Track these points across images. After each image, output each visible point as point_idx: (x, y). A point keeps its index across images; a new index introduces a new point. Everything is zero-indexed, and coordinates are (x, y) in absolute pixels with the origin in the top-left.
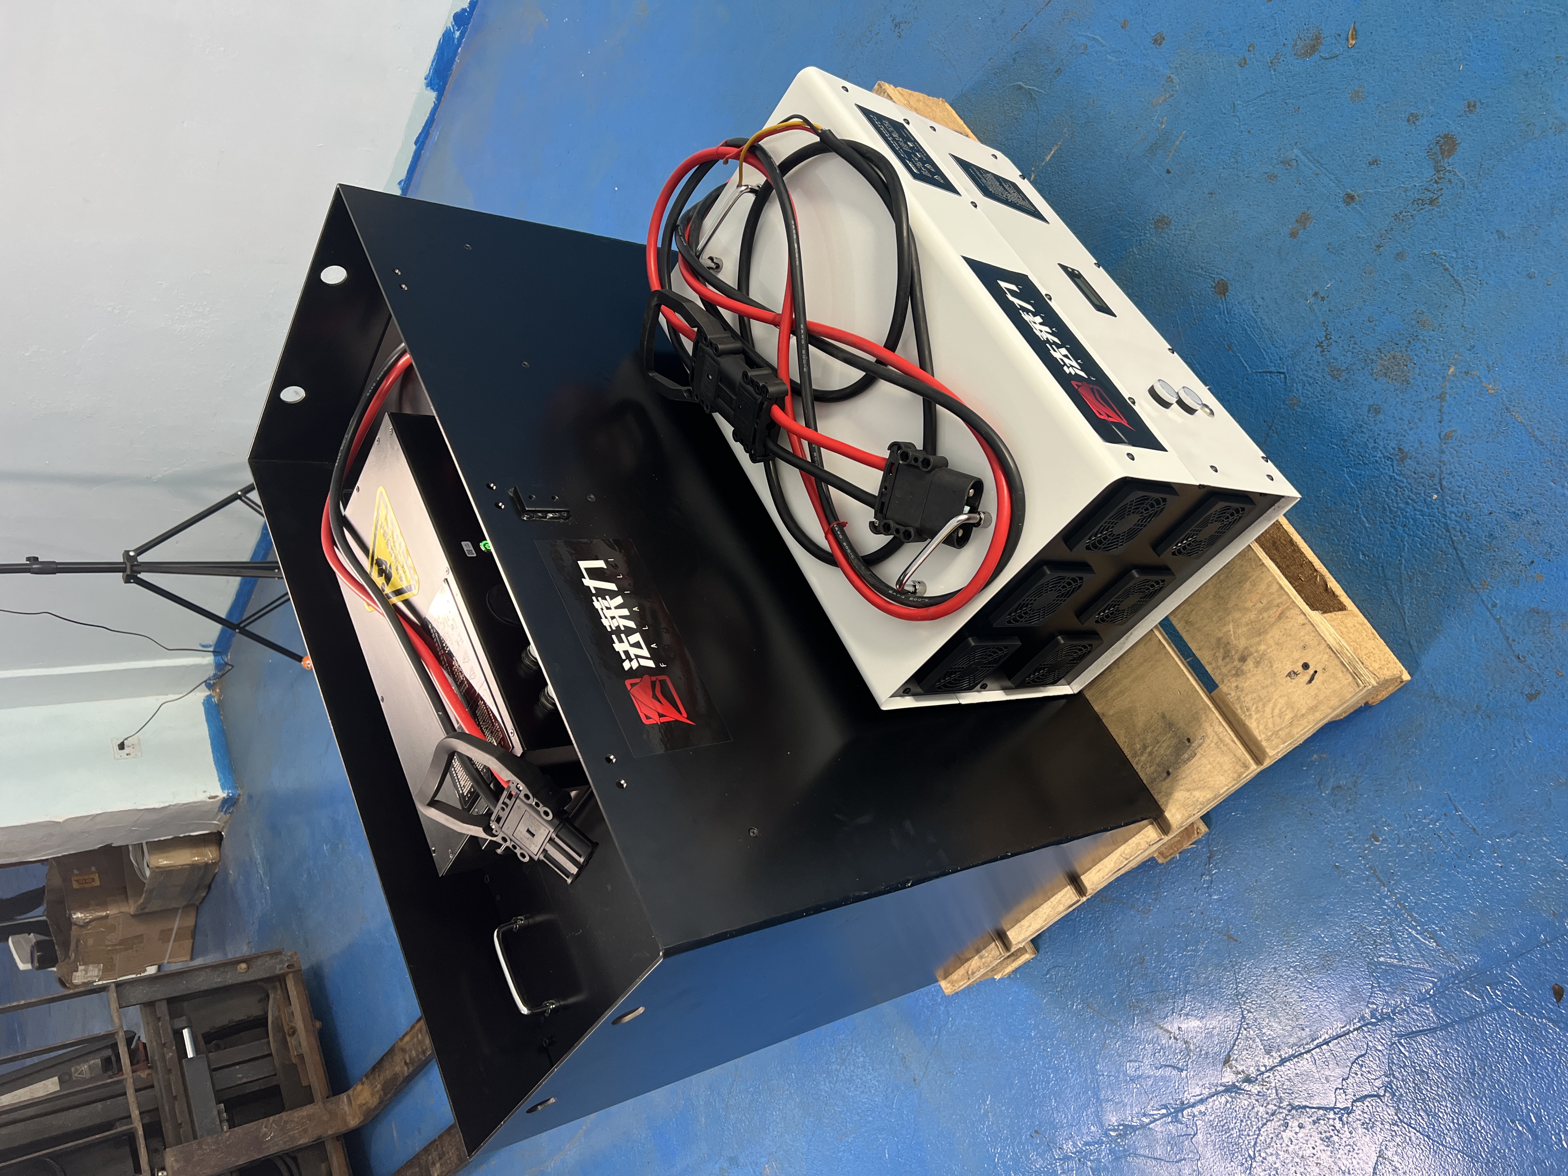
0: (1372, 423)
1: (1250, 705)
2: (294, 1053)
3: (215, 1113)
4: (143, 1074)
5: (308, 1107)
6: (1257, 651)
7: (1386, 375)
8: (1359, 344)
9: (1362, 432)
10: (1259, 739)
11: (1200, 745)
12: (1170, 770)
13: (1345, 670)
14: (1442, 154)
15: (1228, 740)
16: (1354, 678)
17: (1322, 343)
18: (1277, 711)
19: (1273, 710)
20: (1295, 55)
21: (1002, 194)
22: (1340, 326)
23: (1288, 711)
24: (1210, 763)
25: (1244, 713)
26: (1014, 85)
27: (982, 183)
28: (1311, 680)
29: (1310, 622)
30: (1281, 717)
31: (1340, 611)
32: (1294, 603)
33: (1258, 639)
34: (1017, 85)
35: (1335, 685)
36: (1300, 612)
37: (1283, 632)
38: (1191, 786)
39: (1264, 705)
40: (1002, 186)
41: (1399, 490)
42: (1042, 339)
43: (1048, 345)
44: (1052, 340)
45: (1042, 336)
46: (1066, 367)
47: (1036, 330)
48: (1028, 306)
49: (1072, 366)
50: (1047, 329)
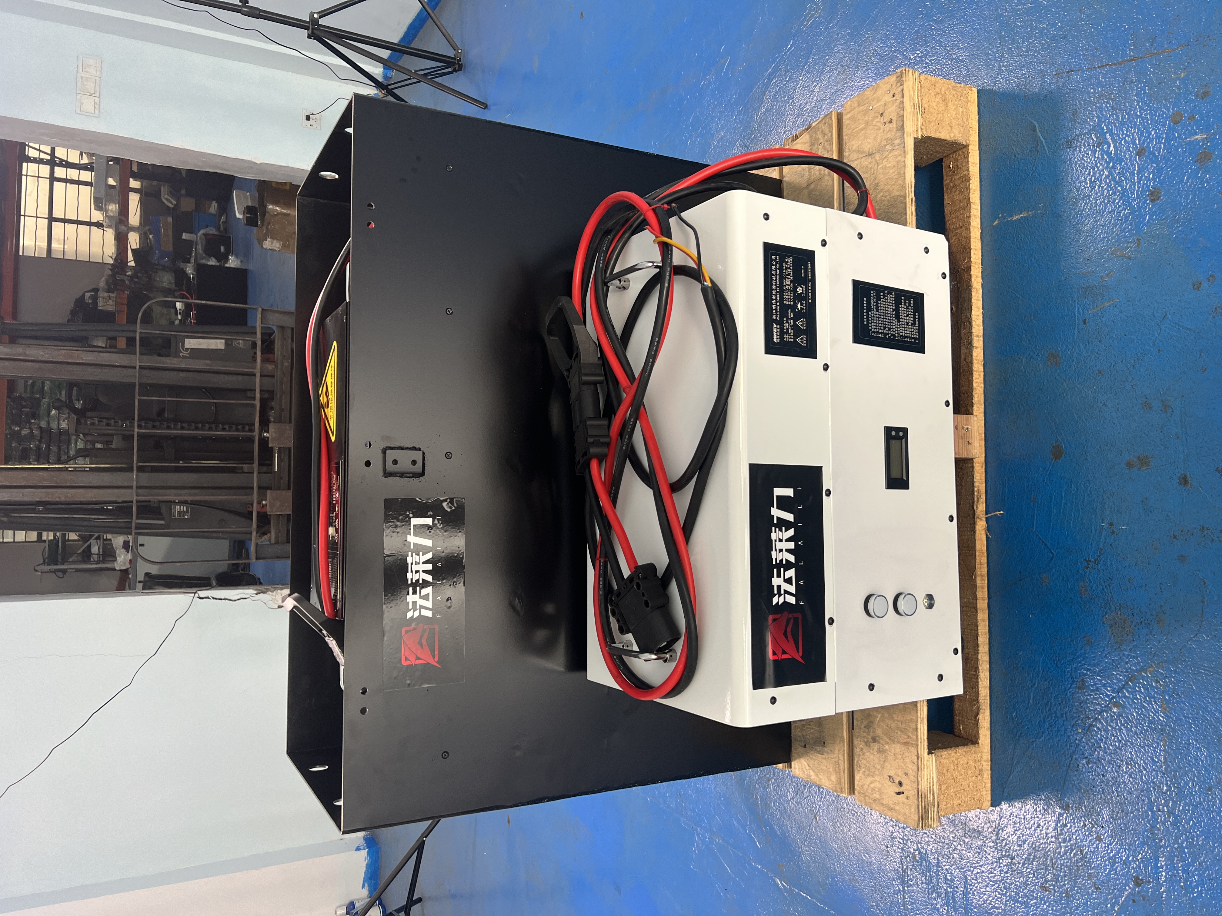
0: (1079, 646)
4: (269, 367)
6: (883, 745)
7: (1111, 626)
8: (1111, 588)
9: (1070, 645)
10: (856, 787)
11: (828, 753)
12: (807, 747)
13: (917, 810)
15: (842, 767)
16: (919, 821)
17: (1090, 561)
18: (872, 786)
19: (871, 783)
21: (885, 328)
22: (1109, 563)
23: (877, 793)
24: (826, 767)
25: (857, 766)
26: (1032, 122)
27: (868, 318)
28: (899, 793)
29: (918, 765)
30: (872, 791)
31: (967, 745)
32: (917, 745)
33: (887, 740)
34: (1034, 124)
35: (907, 811)
36: (916, 754)
37: (902, 753)
38: (811, 766)
39: (868, 775)
40: (897, 310)
41: (1064, 703)
42: (774, 563)
43: (775, 570)
44: (786, 560)
45: (776, 559)
46: (777, 596)
47: (776, 550)
48: (790, 517)
49: (786, 592)
50: (791, 545)
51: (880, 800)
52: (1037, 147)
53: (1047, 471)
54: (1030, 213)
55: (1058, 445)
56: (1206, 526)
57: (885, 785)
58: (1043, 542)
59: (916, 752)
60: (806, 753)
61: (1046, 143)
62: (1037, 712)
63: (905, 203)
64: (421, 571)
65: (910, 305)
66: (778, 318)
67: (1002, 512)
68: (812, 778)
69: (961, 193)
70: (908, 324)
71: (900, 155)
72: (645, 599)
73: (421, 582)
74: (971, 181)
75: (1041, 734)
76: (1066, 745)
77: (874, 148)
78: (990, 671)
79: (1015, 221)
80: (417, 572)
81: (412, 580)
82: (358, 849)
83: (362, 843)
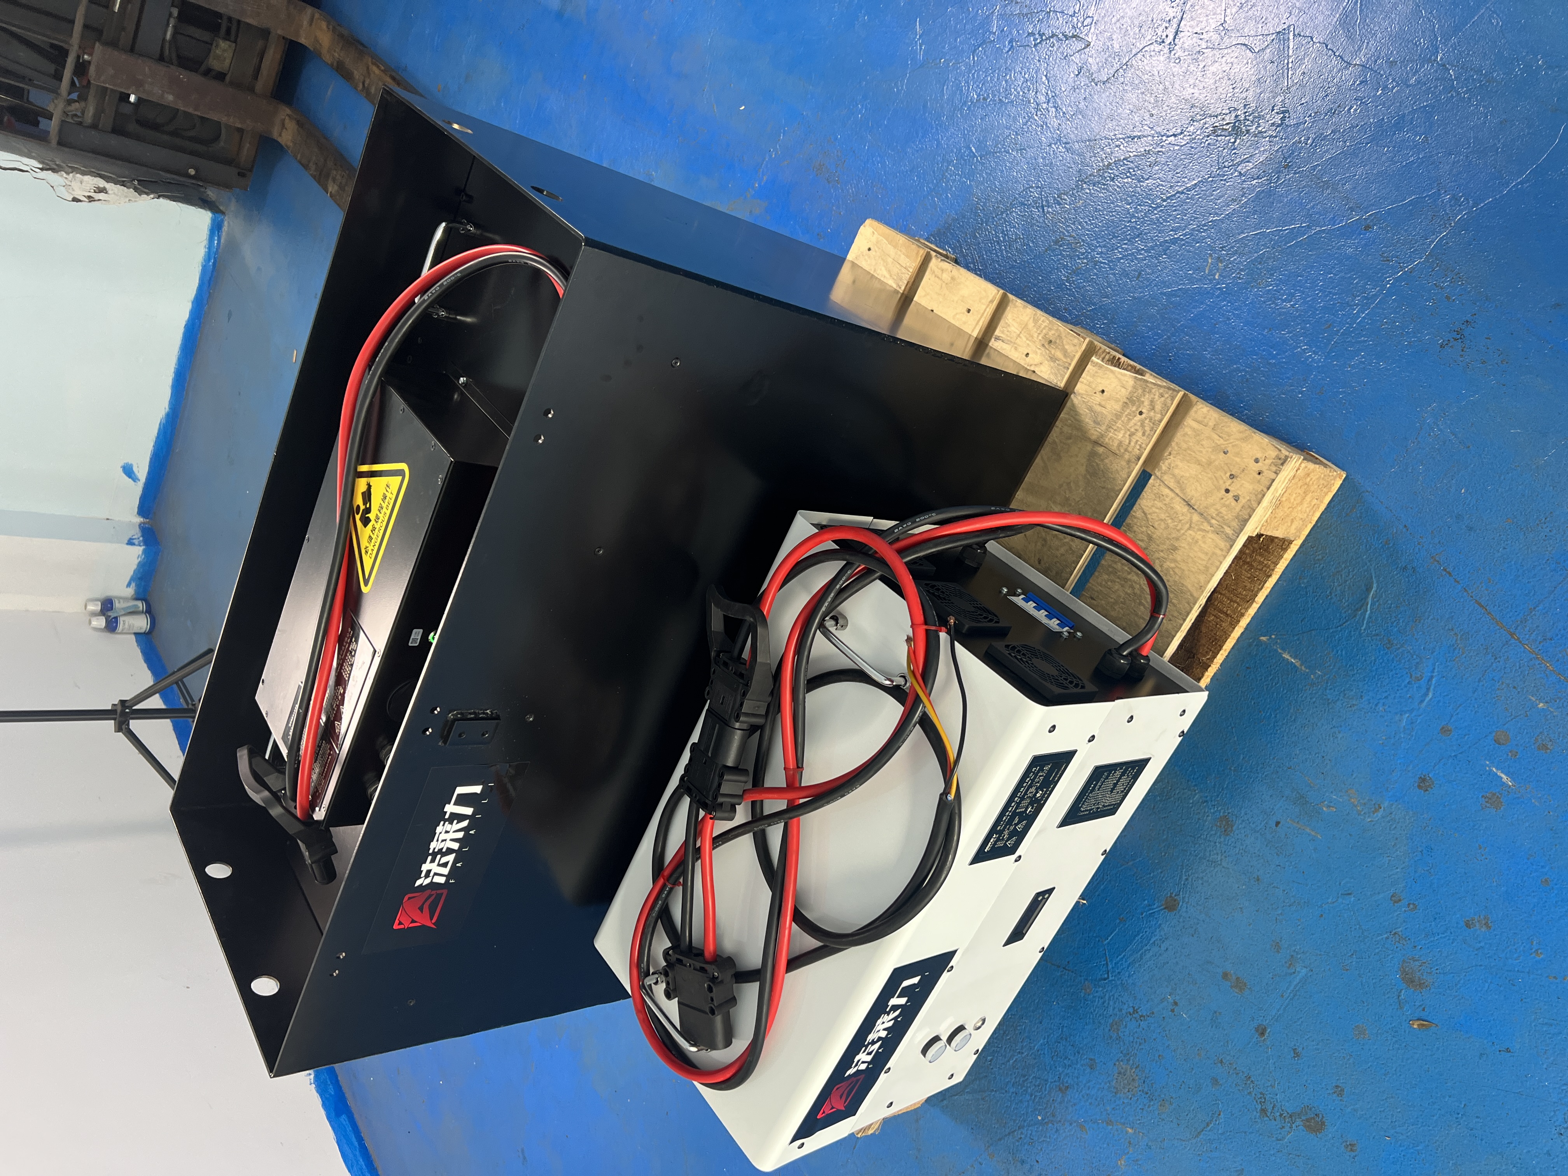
0: (1082, 1062)
7: (1120, 1073)
8: (1140, 1047)
9: (1075, 1054)
14: (1307, 1120)
17: (1137, 1012)
20: (1404, 960)
21: (1095, 803)
22: (1152, 1028)
26: (1372, 577)
27: (1086, 799)
34: (1372, 582)
40: (1117, 783)
41: (1039, 1088)
42: (866, 1043)
43: (864, 1048)
44: (879, 1037)
45: (870, 1039)
46: (853, 1068)
47: (875, 1030)
48: (903, 1001)
49: (863, 1062)
50: (890, 1024)
52: (1357, 610)
53: (1150, 909)
54: (1303, 668)
55: (1176, 899)
56: (1253, 1079)
58: (1106, 959)
61: (1370, 617)
65: (1131, 774)
66: (1002, 828)
67: (1085, 902)
69: (1252, 579)
70: (1116, 794)
71: (1221, 550)
74: (1270, 579)
79: (1284, 659)
82: (130, 542)
83: (136, 533)
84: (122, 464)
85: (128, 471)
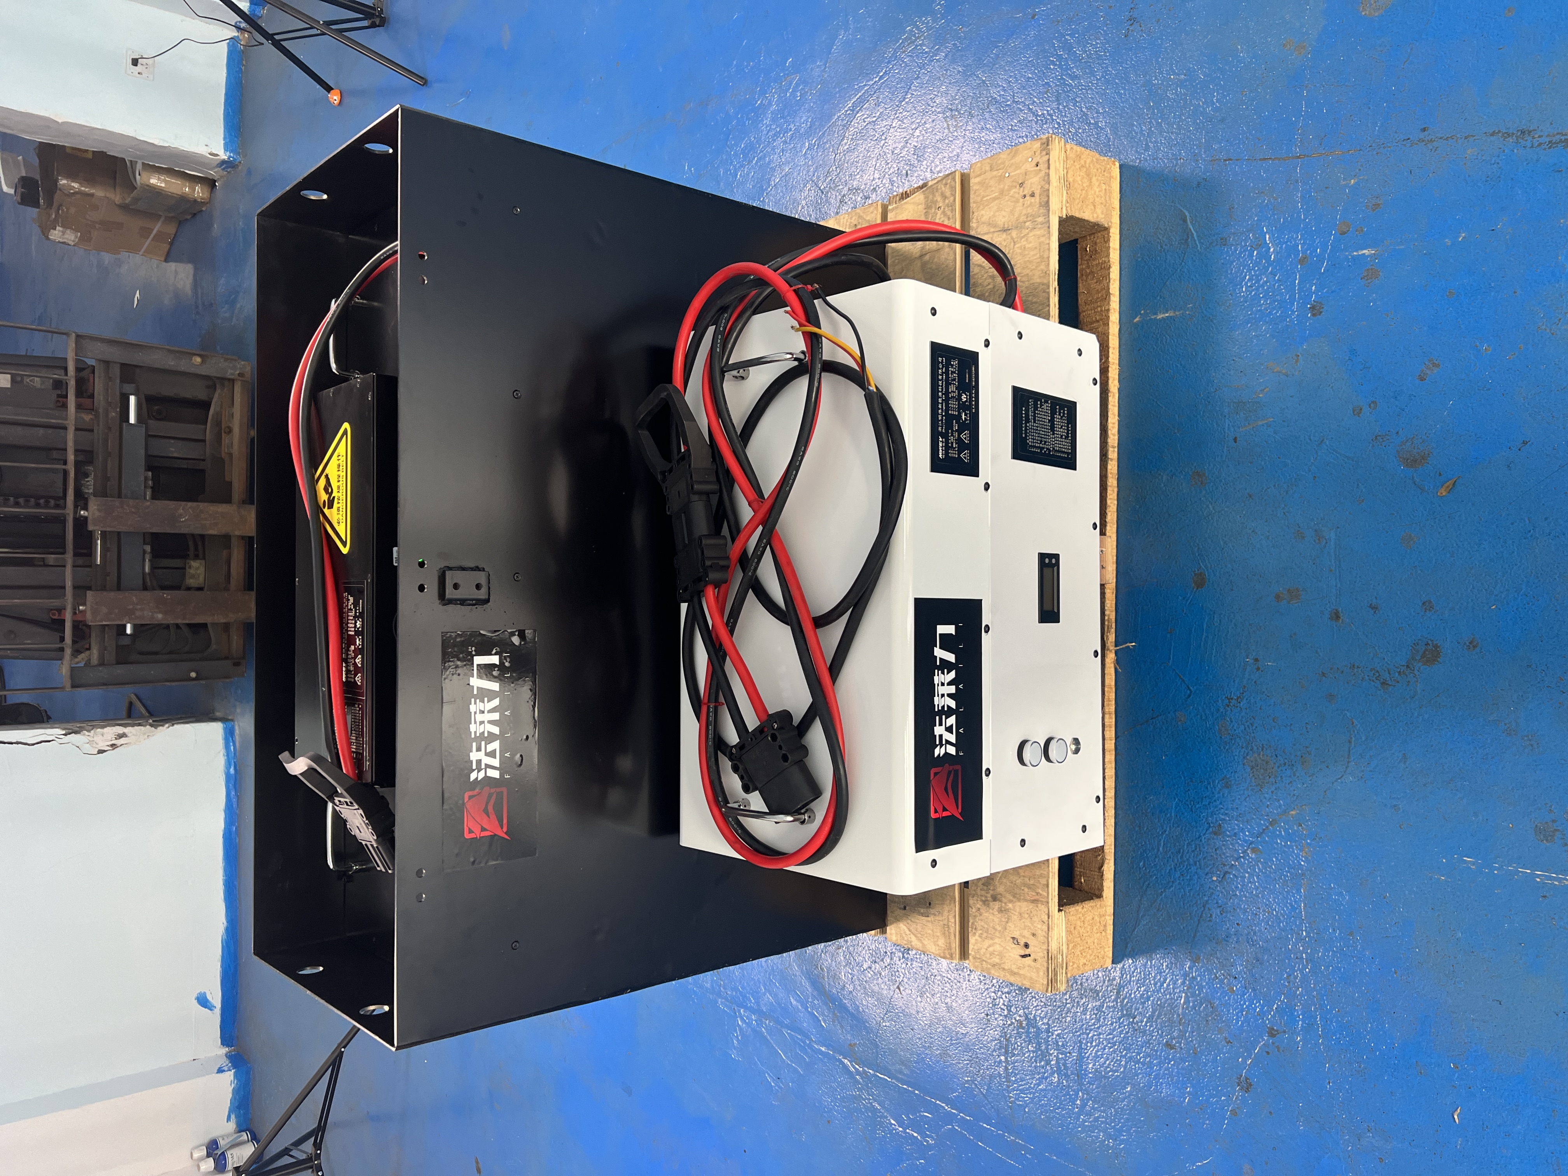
0: (1217, 789)
1: (979, 928)
2: (224, 450)
3: (142, 479)
4: (87, 417)
5: (224, 505)
6: (1005, 903)
7: (1252, 768)
8: (1254, 728)
9: (1207, 788)
10: (970, 952)
11: (935, 915)
12: (907, 908)
13: (1046, 973)
14: (1423, 656)
15: (952, 930)
16: (1048, 985)
17: (1232, 699)
18: (991, 949)
19: (990, 946)
20: (1397, 451)
21: (1041, 441)
22: (1252, 701)
23: (998, 957)
24: (933, 930)
25: (972, 928)
26: (1181, 211)
27: (1026, 430)
28: (1023, 956)
29: (1048, 924)
30: (991, 955)
31: (1093, 899)
32: (1048, 902)
33: (1011, 898)
34: (1184, 213)
35: (1034, 975)
36: (1047, 912)
37: (1029, 912)
38: (913, 930)
39: (987, 938)
40: (1052, 421)
41: (1198, 849)
42: (936, 710)
43: (937, 717)
44: (948, 706)
45: (938, 705)
46: (939, 747)
47: (938, 696)
48: (951, 657)
49: (948, 742)
50: (952, 689)
51: (1000, 965)
52: (1187, 240)
53: (1187, 601)
54: (1177, 313)
55: (1201, 573)
56: (1357, 664)
57: (1008, 948)
58: (1180, 677)
59: (1046, 910)
60: (907, 916)
61: (1198, 236)
62: (1168, 861)
63: (1048, 293)
64: (486, 722)
65: (1064, 416)
66: (944, 431)
67: (1134, 644)
68: (913, 944)
69: (1099, 281)
70: (1062, 436)
71: (1044, 236)
72: (784, 752)
73: (486, 735)
74: (1111, 270)
75: (1171, 884)
76: (1199, 895)
77: (1010, 224)
78: (1115, 818)
79: (1160, 320)
80: (482, 723)
81: (475, 732)
82: (220, 1071)
83: (225, 1062)
84: (195, 995)
85: (203, 1001)
